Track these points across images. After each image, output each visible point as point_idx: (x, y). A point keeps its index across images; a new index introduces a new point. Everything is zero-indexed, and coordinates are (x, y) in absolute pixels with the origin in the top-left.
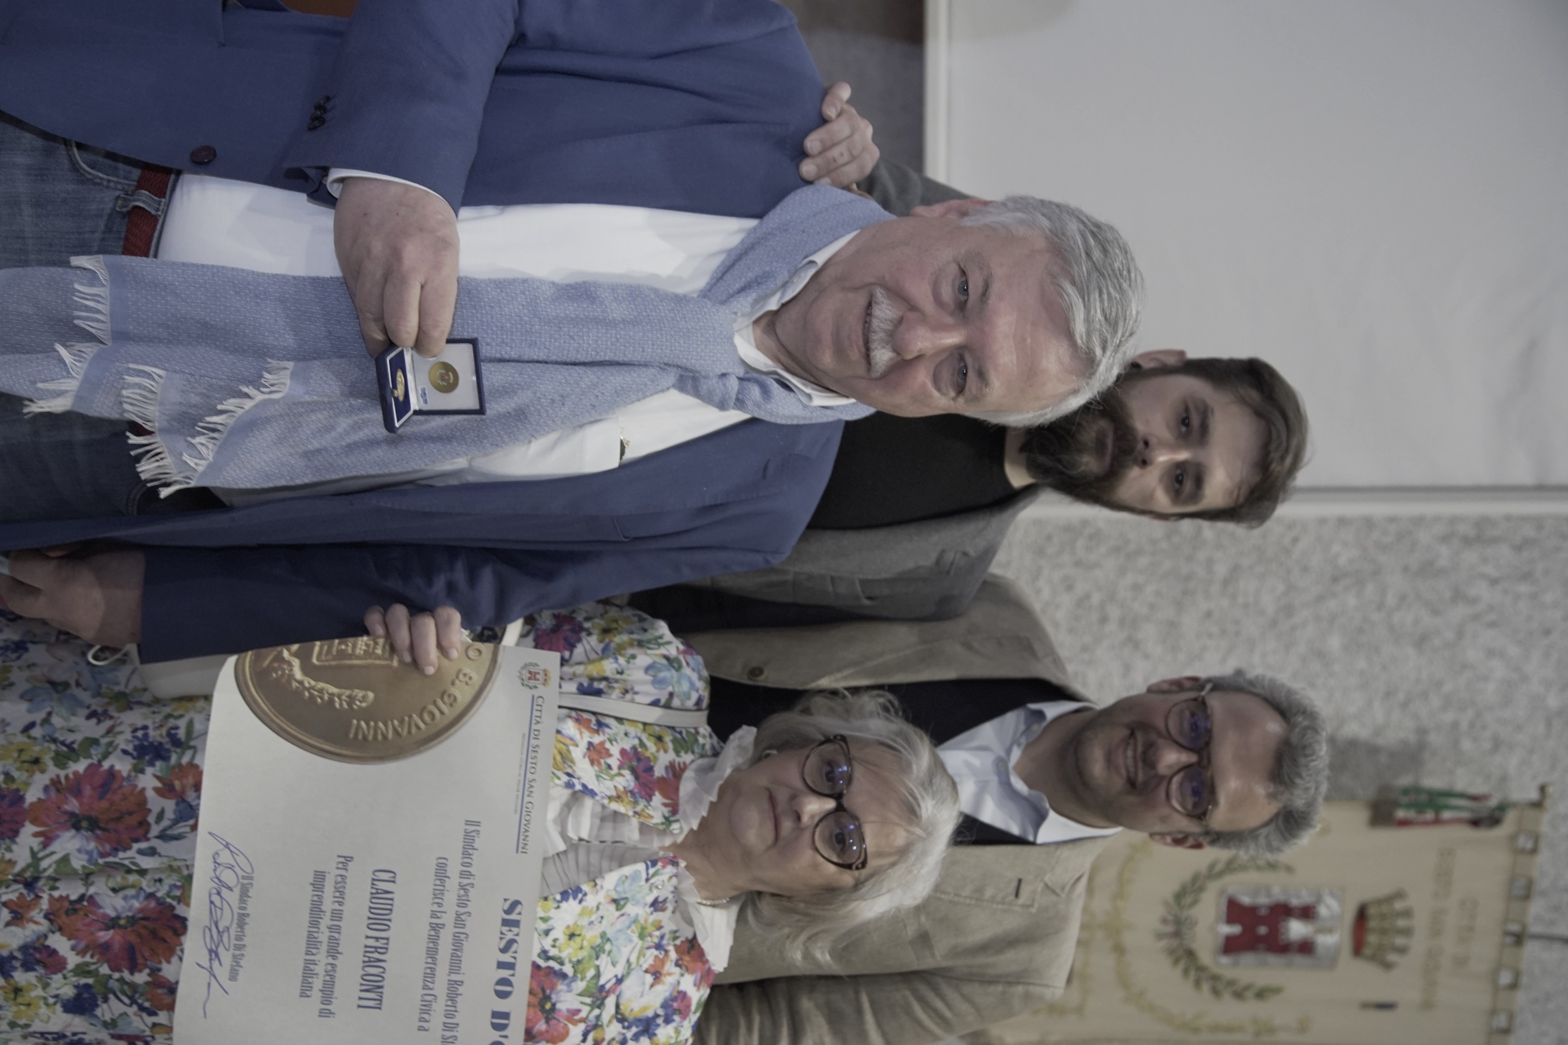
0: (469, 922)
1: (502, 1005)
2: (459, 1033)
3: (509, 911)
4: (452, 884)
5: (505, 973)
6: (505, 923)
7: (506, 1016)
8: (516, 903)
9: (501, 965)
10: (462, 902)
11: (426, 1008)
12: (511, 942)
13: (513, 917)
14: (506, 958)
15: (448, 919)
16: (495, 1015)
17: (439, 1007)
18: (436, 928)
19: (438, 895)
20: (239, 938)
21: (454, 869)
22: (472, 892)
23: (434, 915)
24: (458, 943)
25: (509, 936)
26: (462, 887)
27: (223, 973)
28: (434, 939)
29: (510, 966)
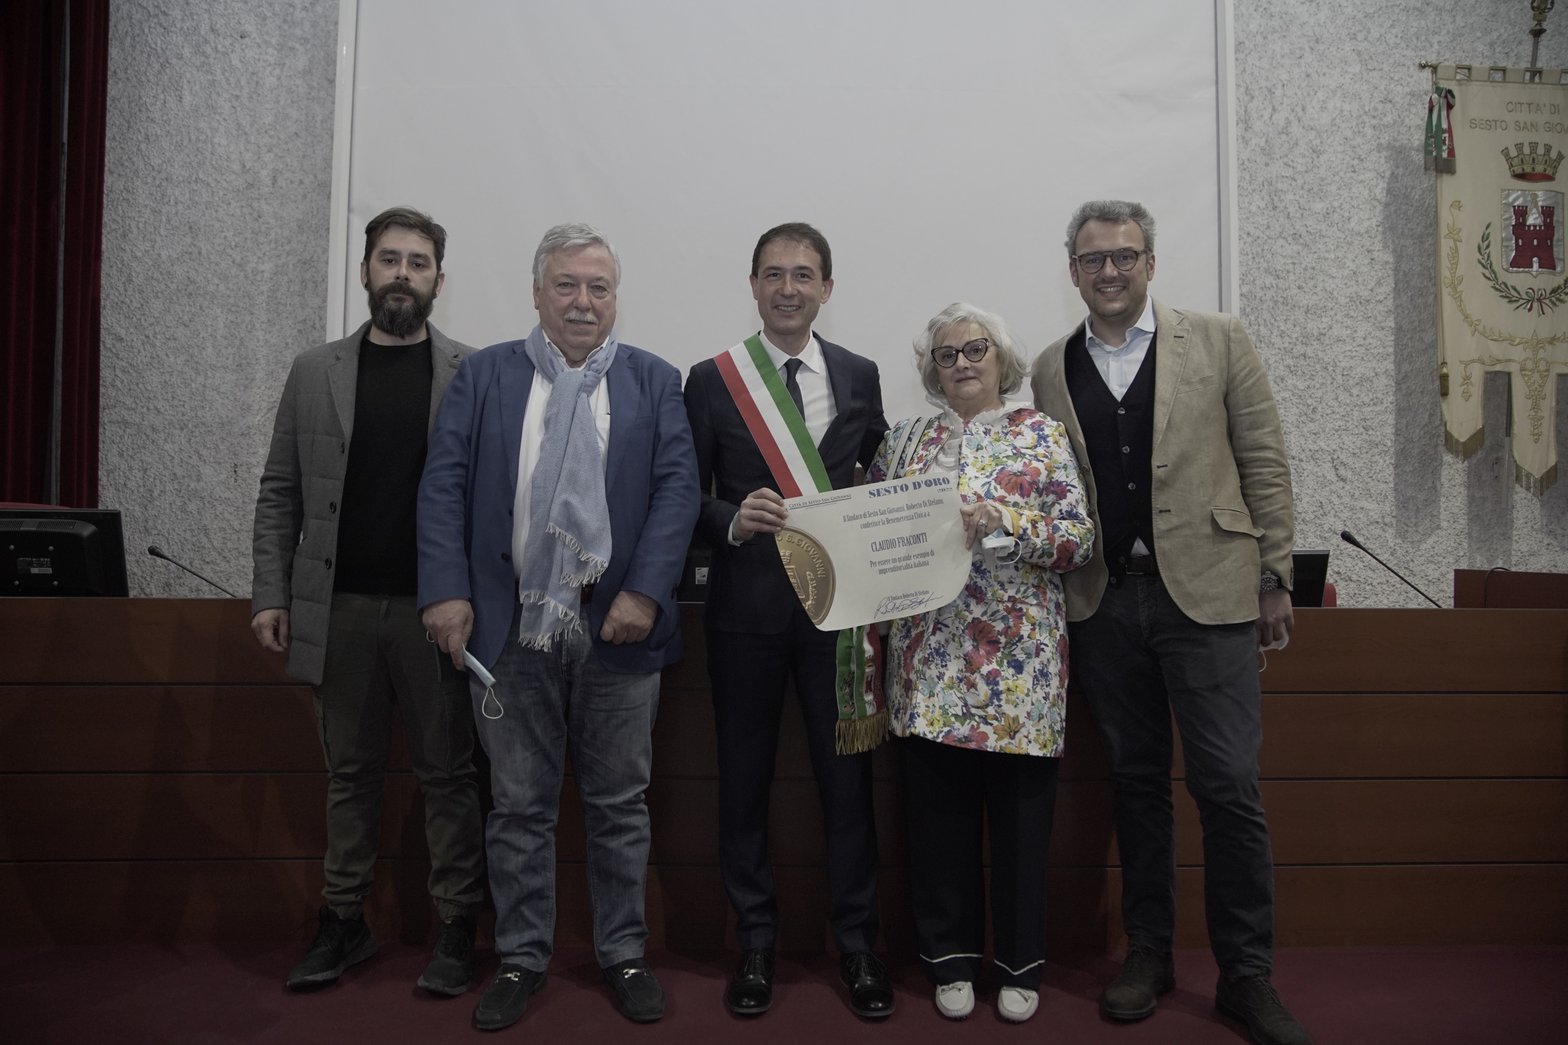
0: (882, 509)
1: (911, 487)
2: (926, 500)
3: (874, 495)
4: (870, 520)
5: (898, 489)
6: (879, 495)
7: (914, 484)
8: (871, 493)
9: (896, 492)
10: (876, 514)
11: (920, 515)
12: (886, 491)
13: (875, 492)
14: (892, 490)
15: (884, 517)
16: (915, 488)
17: (918, 510)
18: (888, 521)
19: (875, 524)
20: (913, 595)
21: (864, 521)
22: (871, 511)
23: (884, 524)
24: (892, 511)
25: (883, 492)
26: (870, 516)
27: (926, 597)
28: (893, 521)
29: (895, 488)
